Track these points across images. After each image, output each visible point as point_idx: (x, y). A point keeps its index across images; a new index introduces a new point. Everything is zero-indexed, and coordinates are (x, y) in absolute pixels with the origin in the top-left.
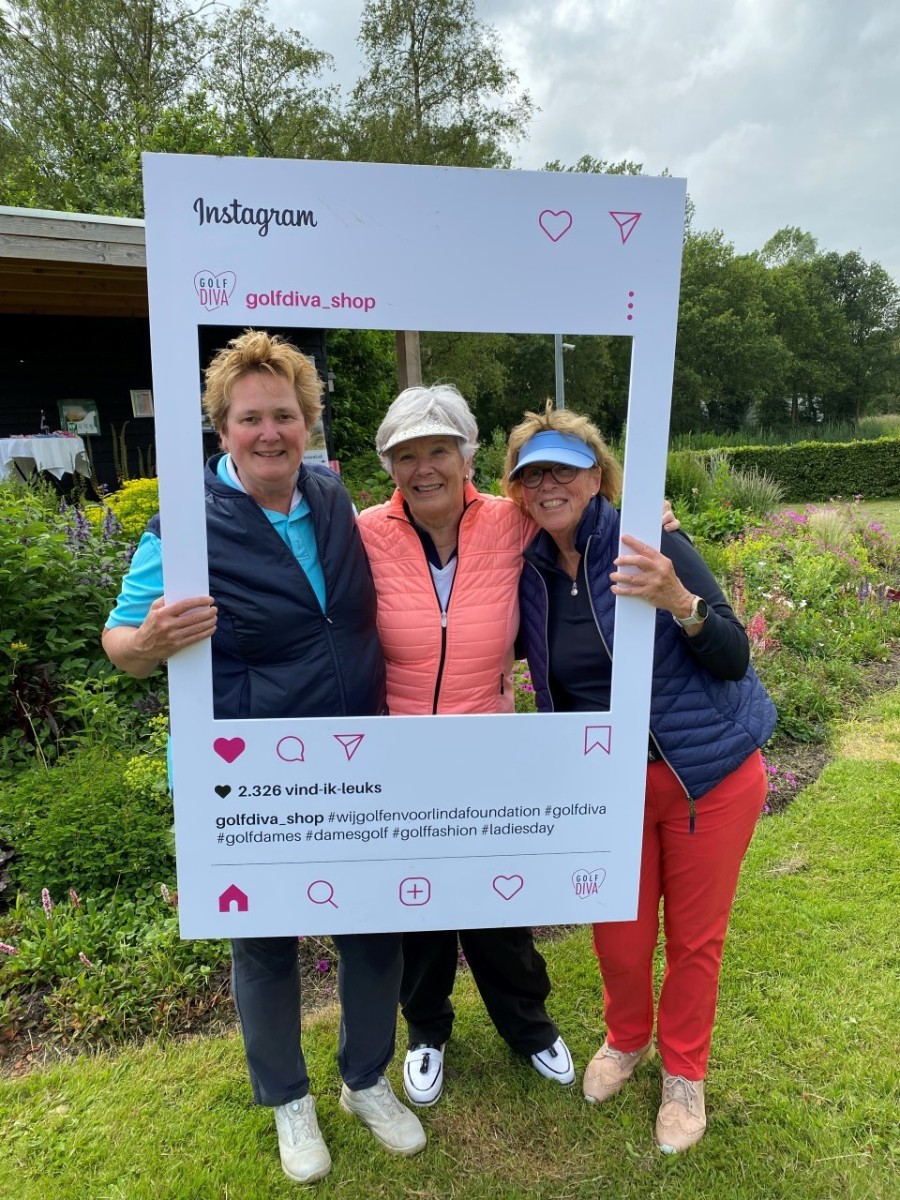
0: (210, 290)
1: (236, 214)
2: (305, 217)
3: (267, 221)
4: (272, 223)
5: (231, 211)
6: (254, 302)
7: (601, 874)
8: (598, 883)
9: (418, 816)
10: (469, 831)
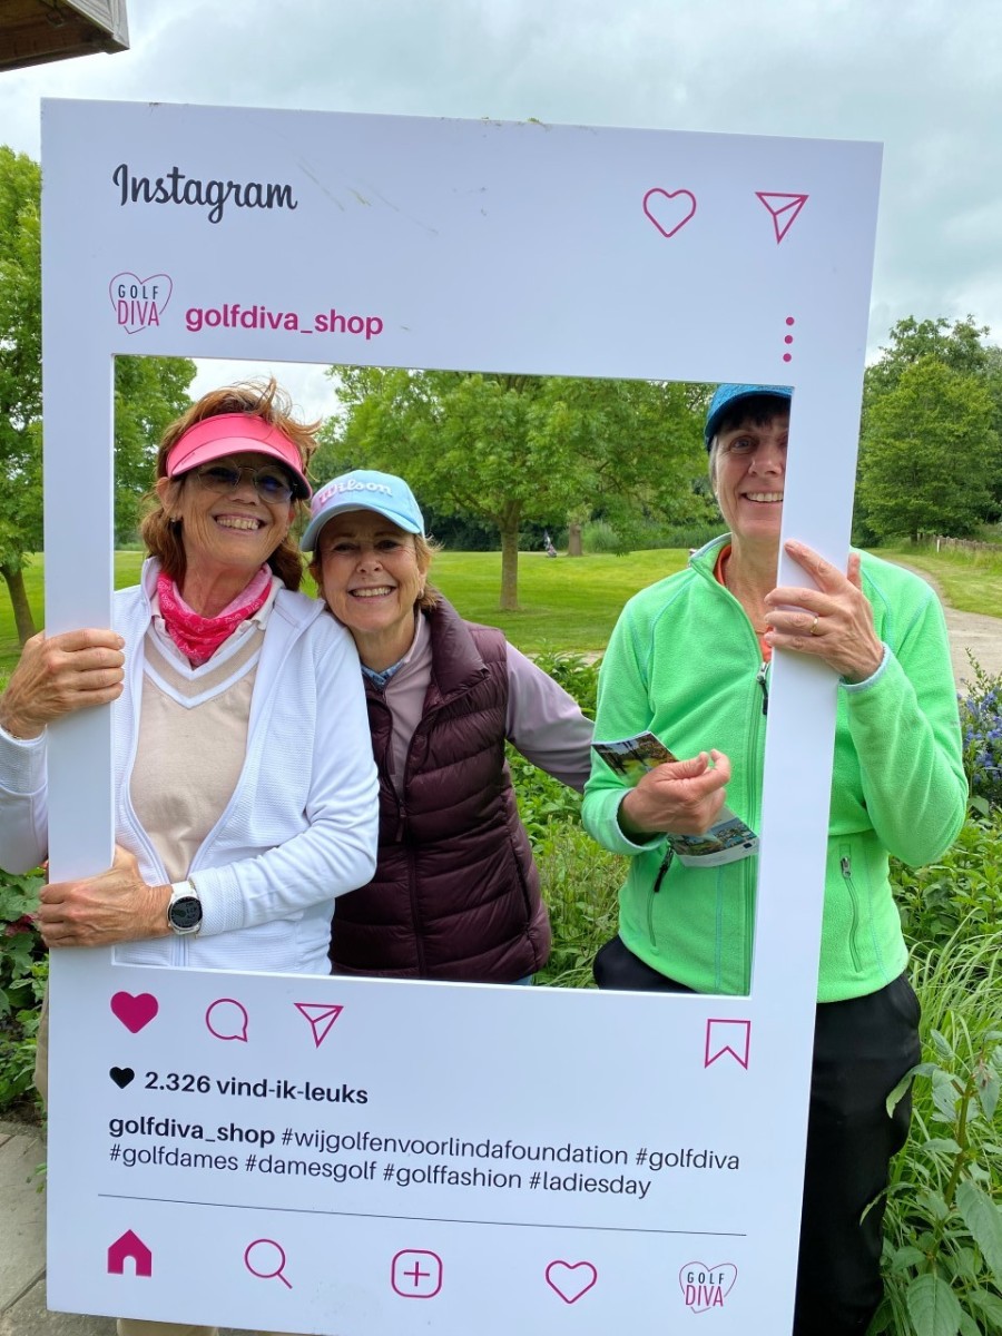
1: (175, 189)
2: (280, 195)
3: (221, 200)
4: (230, 203)
5: (168, 185)
6: (198, 321)
7: (728, 1272)
8: (725, 1287)
9: (425, 1147)
10: (508, 1180)
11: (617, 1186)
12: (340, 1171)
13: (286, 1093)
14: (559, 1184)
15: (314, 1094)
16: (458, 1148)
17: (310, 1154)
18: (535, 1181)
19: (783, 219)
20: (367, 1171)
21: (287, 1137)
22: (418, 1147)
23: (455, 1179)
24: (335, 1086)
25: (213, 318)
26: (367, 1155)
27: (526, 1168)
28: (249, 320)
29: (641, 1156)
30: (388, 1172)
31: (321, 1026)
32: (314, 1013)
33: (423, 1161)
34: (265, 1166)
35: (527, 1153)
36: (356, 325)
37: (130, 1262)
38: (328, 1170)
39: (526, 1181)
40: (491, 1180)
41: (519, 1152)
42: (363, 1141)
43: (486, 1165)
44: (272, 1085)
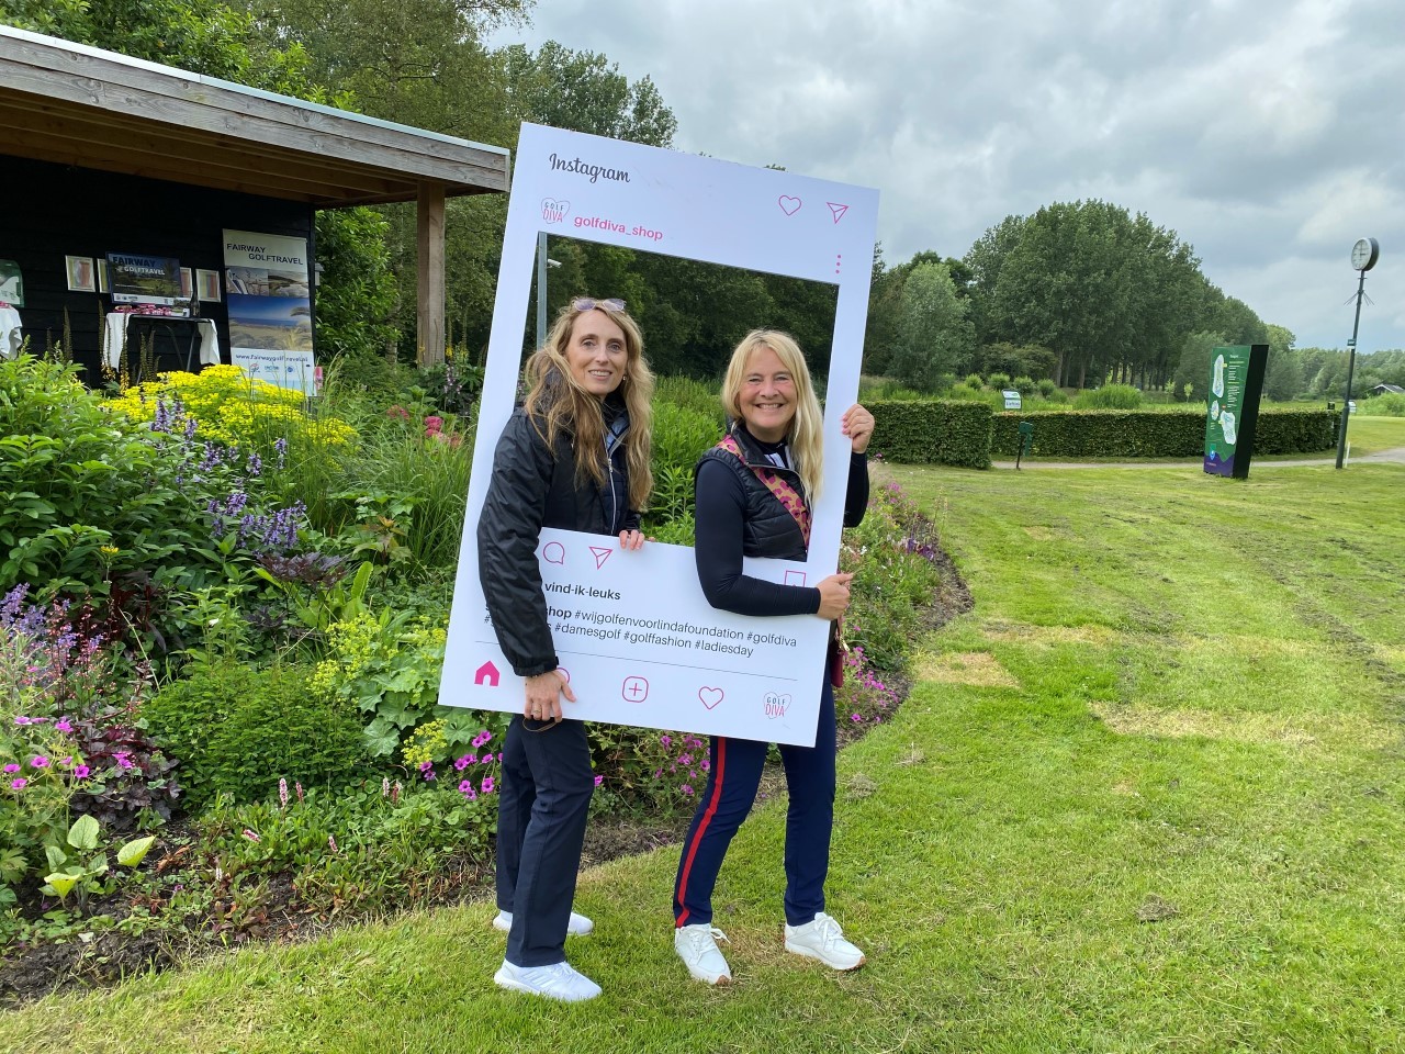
0: (551, 210)
1: (576, 166)
2: (623, 176)
3: (596, 174)
4: (600, 176)
5: (574, 164)
6: (579, 222)
7: (787, 698)
8: (785, 706)
9: (646, 624)
10: (685, 644)
11: (737, 650)
12: (603, 634)
13: (580, 592)
14: (709, 647)
15: (594, 593)
16: (661, 625)
17: (589, 624)
18: (698, 644)
19: (838, 215)
20: (616, 634)
21: (578, 614)
22: (642, 623)
23: (659, 641)
24: (605, 590)
25: (587, 222)
26: (617, 626)
27: (694, 638)
28: (603, 225)
29: (750, 636)
30: (627, 635)
31: (601, 559)
32: (598, 552)
33: (644, 631)
34: (565, 629)
35: (695, 630)
36: (650, 234)
37: (487, 678)
38: (597, 633)
39: (693, 644)
40: (676, 643)
41: (691, 630)
42: (616, 619)
43: (674, 635)
44: (573, 587)
